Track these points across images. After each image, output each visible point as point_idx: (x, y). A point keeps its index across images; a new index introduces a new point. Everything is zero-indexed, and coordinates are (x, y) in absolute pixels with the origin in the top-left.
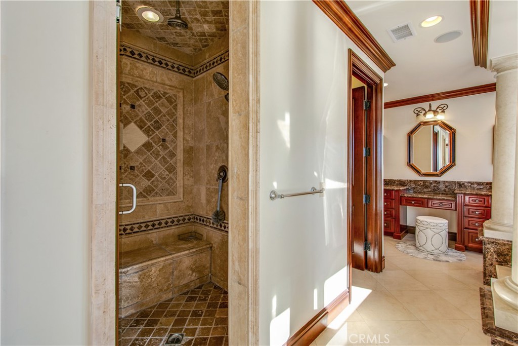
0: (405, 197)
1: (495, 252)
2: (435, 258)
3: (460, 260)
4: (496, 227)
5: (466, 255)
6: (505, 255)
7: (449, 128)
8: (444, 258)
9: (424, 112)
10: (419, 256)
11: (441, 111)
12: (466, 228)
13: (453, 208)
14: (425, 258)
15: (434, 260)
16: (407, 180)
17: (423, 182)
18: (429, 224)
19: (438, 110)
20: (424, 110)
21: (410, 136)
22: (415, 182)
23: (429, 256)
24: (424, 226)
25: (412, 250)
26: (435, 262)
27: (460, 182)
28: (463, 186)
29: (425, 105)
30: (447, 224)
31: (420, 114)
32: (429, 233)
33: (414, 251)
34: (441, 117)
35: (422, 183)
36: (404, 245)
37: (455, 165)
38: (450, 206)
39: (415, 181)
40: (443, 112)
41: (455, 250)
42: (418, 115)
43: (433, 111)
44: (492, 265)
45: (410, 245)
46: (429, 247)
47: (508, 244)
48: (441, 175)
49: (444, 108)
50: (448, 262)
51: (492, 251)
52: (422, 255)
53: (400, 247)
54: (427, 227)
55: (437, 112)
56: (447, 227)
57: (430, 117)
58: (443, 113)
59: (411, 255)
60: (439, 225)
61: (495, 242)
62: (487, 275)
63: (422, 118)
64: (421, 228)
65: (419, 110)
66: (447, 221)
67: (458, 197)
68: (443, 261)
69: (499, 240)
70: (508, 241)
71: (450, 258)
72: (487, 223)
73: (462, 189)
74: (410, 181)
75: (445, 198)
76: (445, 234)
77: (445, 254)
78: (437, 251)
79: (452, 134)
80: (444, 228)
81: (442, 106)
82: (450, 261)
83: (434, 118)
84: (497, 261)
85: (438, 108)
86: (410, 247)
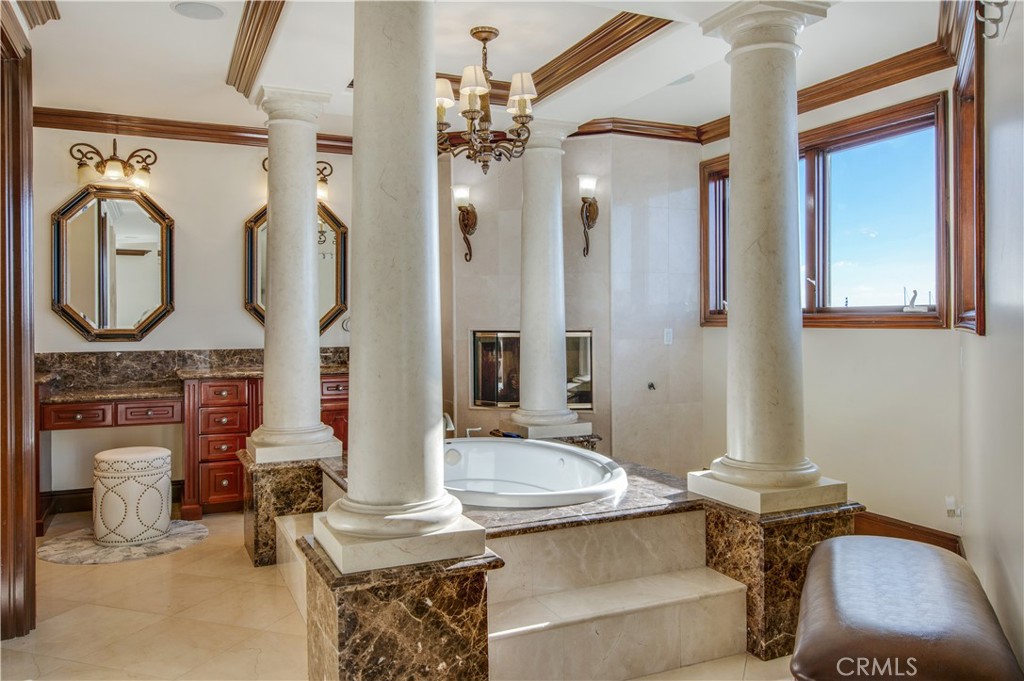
0: (54, 403)
1: (272, 491)
2: (149, 551)
3: (200, 538)
4: (272, 439)
5: (206, 524)
6: (288, 492)
7: (158, 214)
8: (167, 545)
9: (97, 159)
10: (111, 558)
11: (140, 166)
12: (203, 461)
13: (177, 417)
14: (127, 558)
15: (148, 555)
16: (52, 354)
17: (97, 359)
18: (131, 465)
19: (133, 161)
20: (98, 153)
21: (59, 223)
22: (75, 357)
23: (134, 550)
24: (120, 475)
25: (87, 551)
26: (151, 559)
27: (184, 352)
28: (189, 361)
29: (102, 141)
30: (169, 460)
31: (88, 162)
32: (132, 489)
33: (92, 551)
34: (139, 182)
35: (93, 360)
36: (60, 546)
37: (173, 309)
38: (170, 414)
39: (76, 355)
40: (146, 169)
41: (182, 522)
42: (81, 165)
43: (122, 162)
44: (267, 520)
45: (76, 541)
46: (132, 528)
47: (292, 468)
48: (142, 337)
49: (149, 161)
50: (178, 548)
51: (268, 491)
52: (116, 555)
53: (53, 552)
54: (126, 475)
55: (131, 166)
56: (170, 467)
57: (113, 175)
58: (145, 173)
59: (91, 561)
60: (155, 464)
61: (272, 471)
62: (261, 544)
63: (93, 177)
64: (111, 483)
65: (85, 149)
66: (169, 452)
67: (186, 389)
68: (168, 552)
69: (279, 464)
70: (293, 462)
71: (178, 540)
72: (257, 435)
73: (187, 369)
74: (61, 356)
75: (160, 395)
76: (165, 485)
77: (167, 534)
78: (152, 532)
79: (165, 231)
80: (164, 470)
81: (144, 154)
82: (182, 546)
83: (124, 182)
84: (276, 509)
85: (132, 156)
86: (79, 544)
